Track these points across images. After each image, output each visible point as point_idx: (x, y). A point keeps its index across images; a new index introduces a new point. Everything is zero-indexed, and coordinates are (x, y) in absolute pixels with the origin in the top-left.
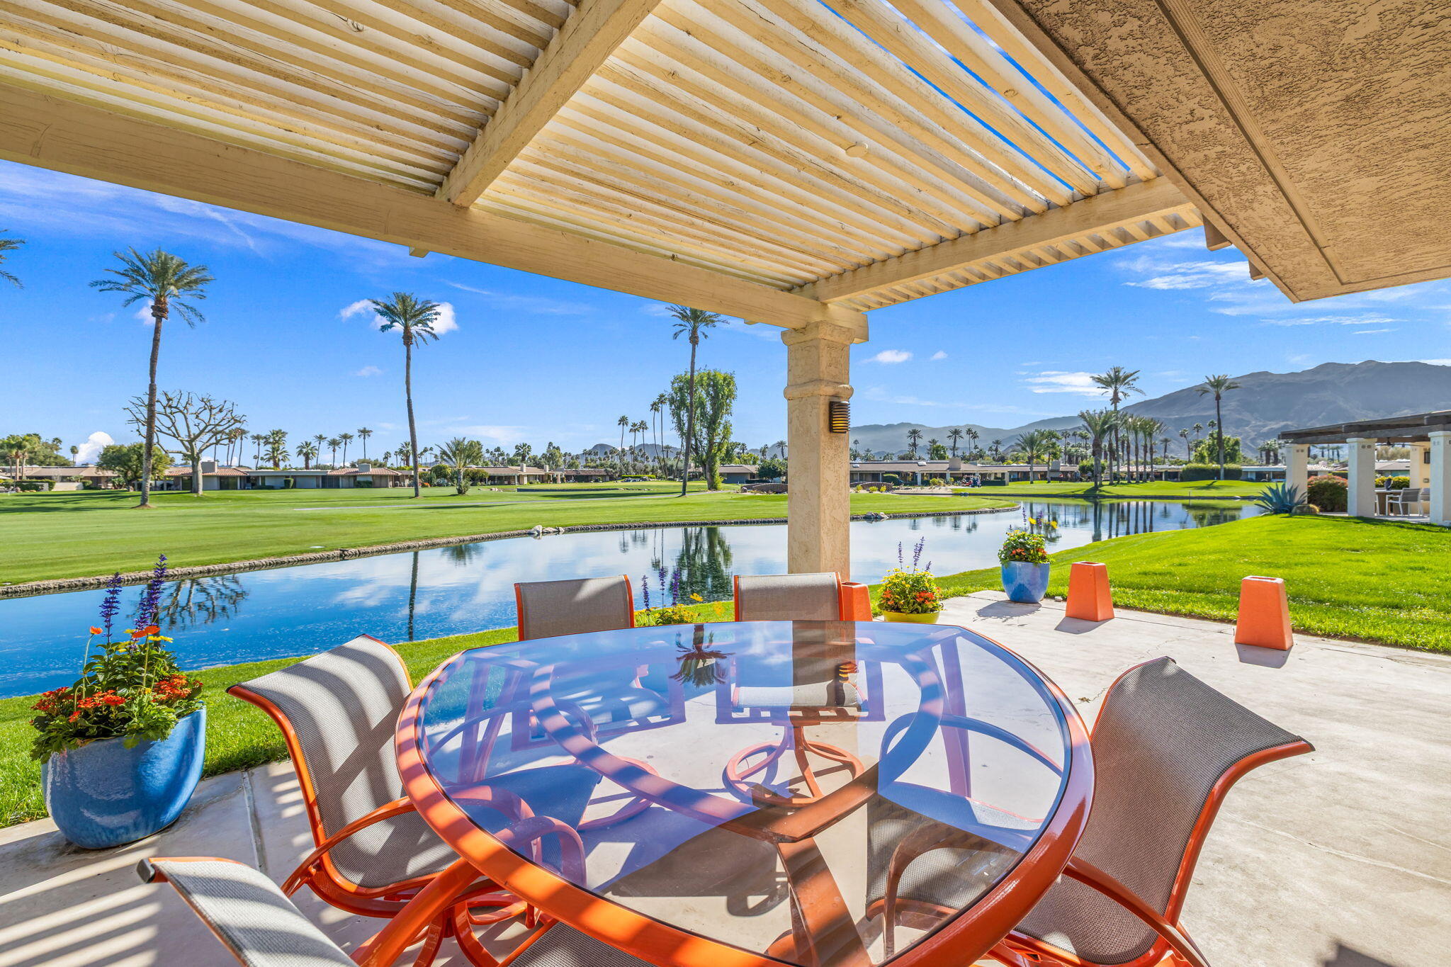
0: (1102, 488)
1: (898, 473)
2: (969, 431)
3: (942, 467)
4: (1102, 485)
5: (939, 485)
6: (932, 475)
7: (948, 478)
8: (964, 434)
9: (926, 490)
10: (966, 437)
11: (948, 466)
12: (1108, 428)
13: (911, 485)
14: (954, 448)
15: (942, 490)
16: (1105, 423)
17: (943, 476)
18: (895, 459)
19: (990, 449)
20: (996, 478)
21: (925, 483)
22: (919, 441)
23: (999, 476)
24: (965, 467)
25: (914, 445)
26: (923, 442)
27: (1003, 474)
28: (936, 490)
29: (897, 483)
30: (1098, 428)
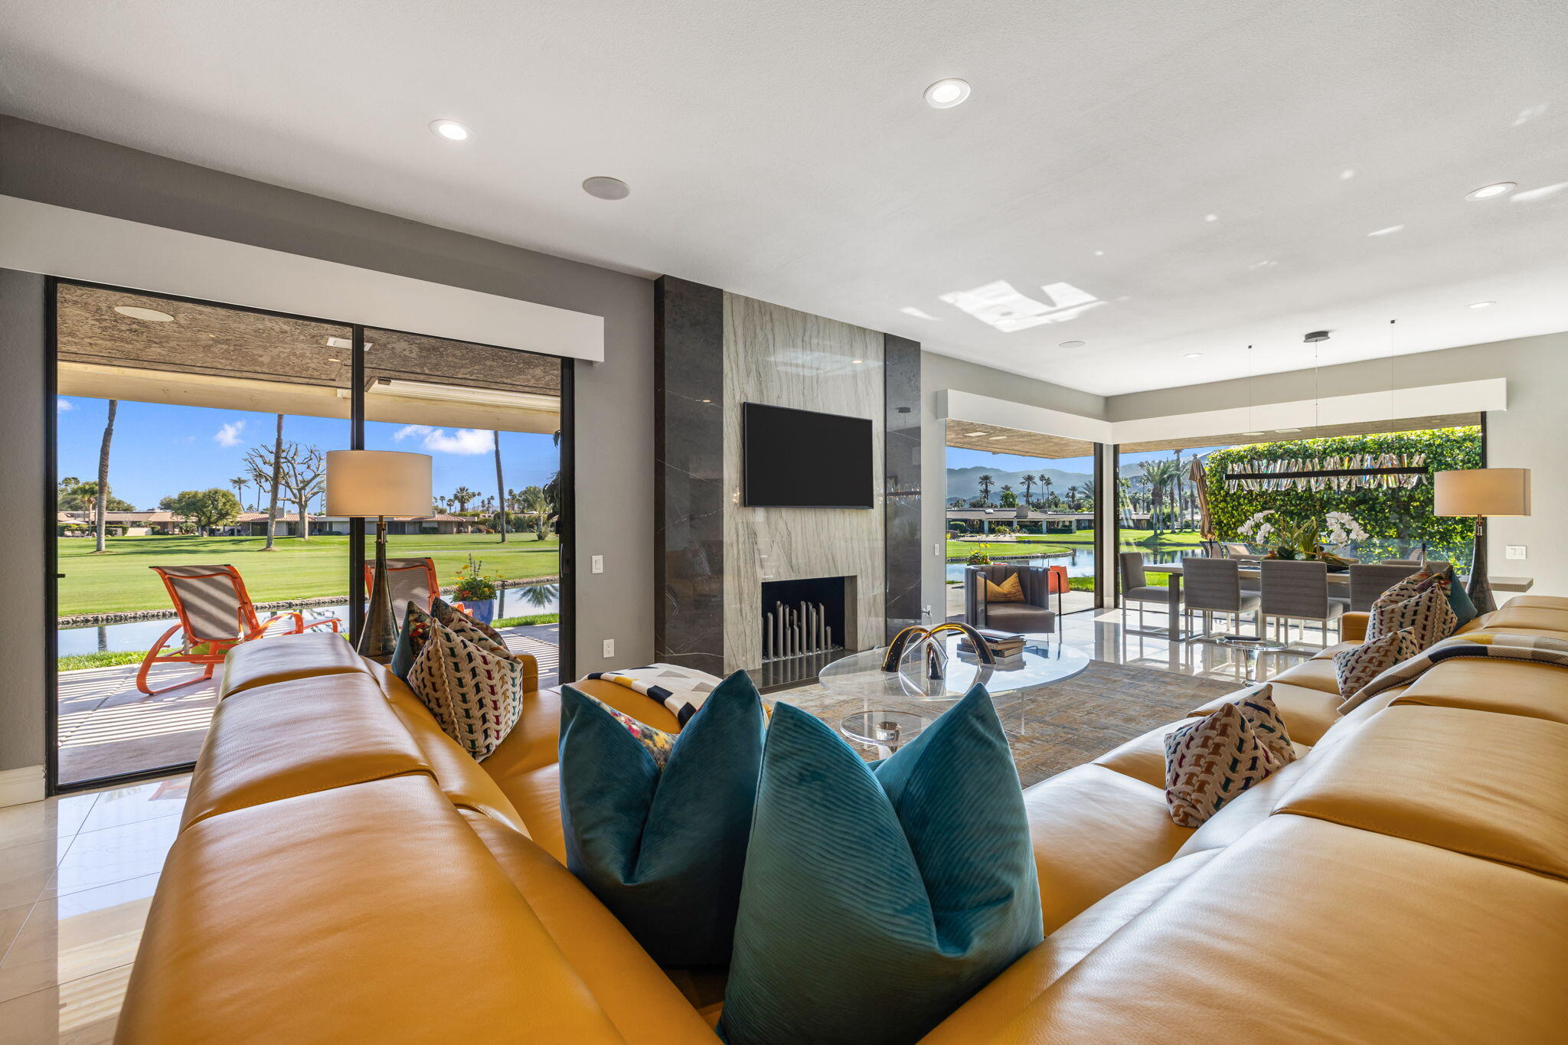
0: (1162, 537)
1: (965, 521)
2: (1042, 478)
3: (1010, 515)
4: (1162, 533)
5: (1004, 533)
6: (998, 523)
7: (1015, 525)
8: (1037, 480)
9: (991, 537)
10: (1040, 483)
11: (1015, 514)
12: (1169, 477)
13: (978, 532)
14: (1028, 495)
15: (1007, 538)
16: (1164, 472)
17: (1009, 524)
18: (967, 506)
19: (1067, 496)
20: (1065, 526)
21: (992, 531)
22: (990, 488)
23: (1067, 524)
24: (1033, 515)
25: (986, 491)
26: (996, 487)
27: (1070, 522)
28: (1001, 538)
29: (964, 531)
30: (1157, 478)
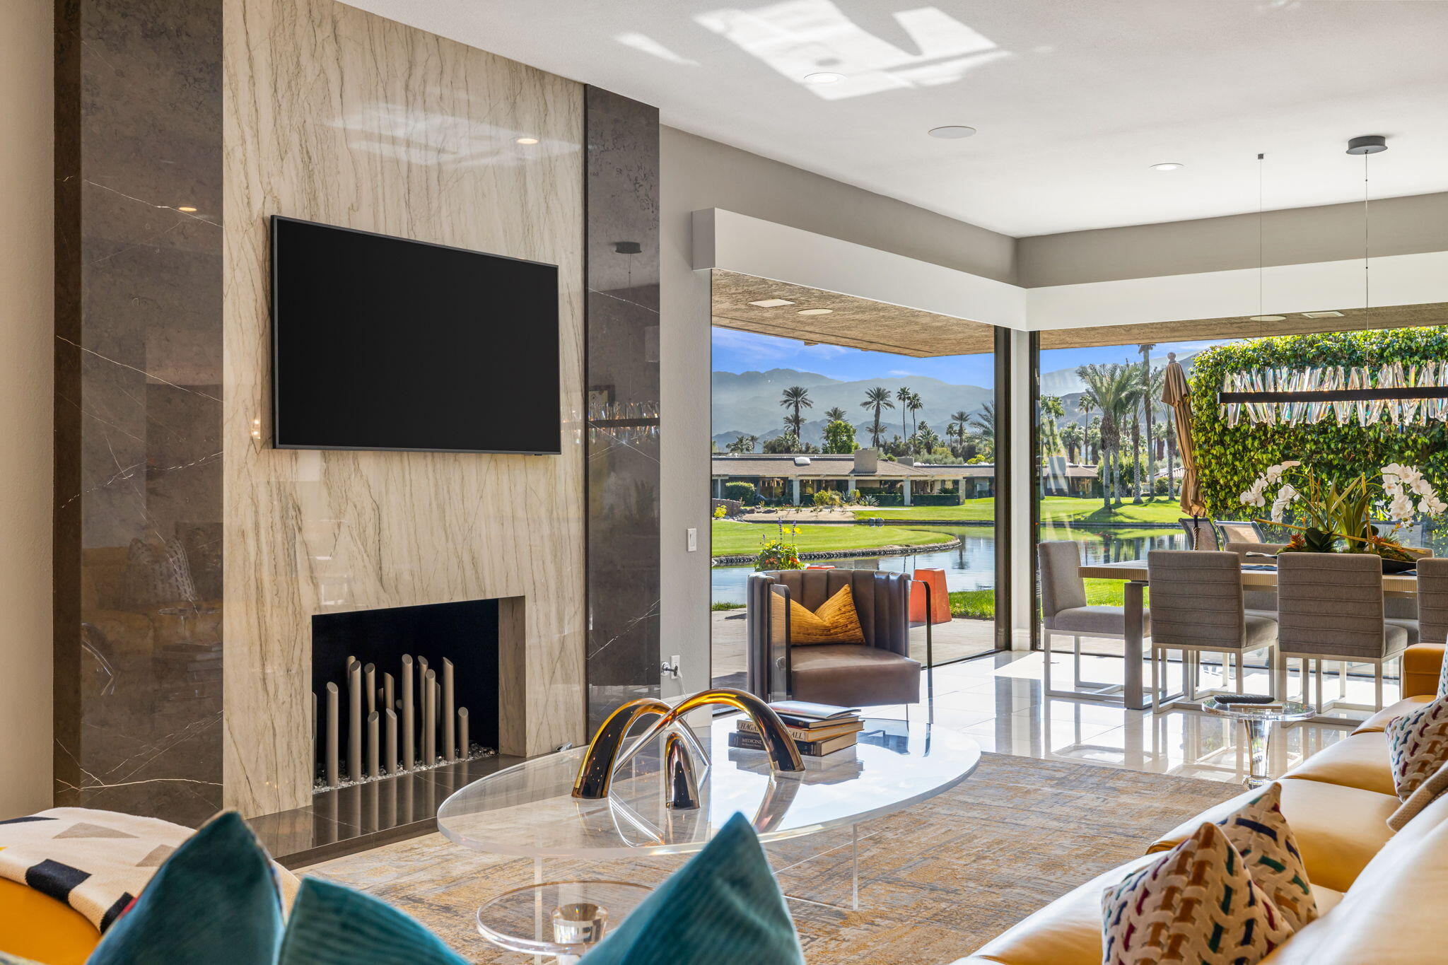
0: (1119, 510)
1: (755, 480)
2: (903, 394)
3: (842, 468)
4: (1119, 504)
5: (830, 504)
6: (821, 484)
7: (852, 489)
8: (893, 398)
9: (806, 513)
10: (899, 405)
11: (851, 465)
12: (1128, 398)
13: (779, 504)
14: (876, 428)
15: (836, 514)
16: (1121, 387)
17: (841, 486)
18: (758, 450)
19: (950, 431)
20: (944, 491)
21: (807, 501)
22: (804, 412)
23: (949, 486)
24: (886, 469)
25: (797, 420)
26: (815, 414)
27: (956, 482)
28: (825, 514)
29: (752, 501)
30: (1110, 397)
